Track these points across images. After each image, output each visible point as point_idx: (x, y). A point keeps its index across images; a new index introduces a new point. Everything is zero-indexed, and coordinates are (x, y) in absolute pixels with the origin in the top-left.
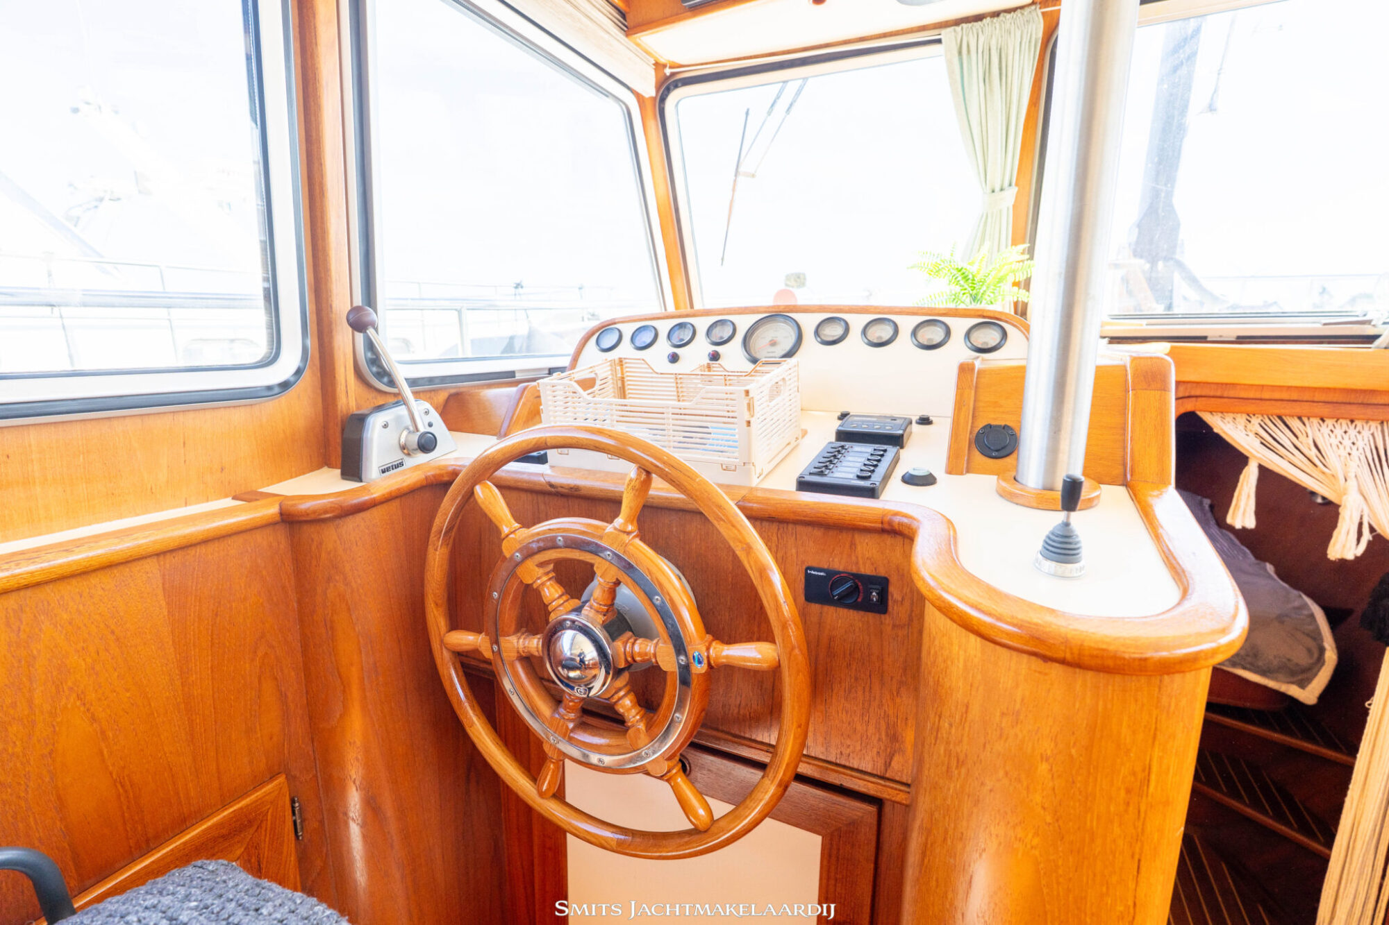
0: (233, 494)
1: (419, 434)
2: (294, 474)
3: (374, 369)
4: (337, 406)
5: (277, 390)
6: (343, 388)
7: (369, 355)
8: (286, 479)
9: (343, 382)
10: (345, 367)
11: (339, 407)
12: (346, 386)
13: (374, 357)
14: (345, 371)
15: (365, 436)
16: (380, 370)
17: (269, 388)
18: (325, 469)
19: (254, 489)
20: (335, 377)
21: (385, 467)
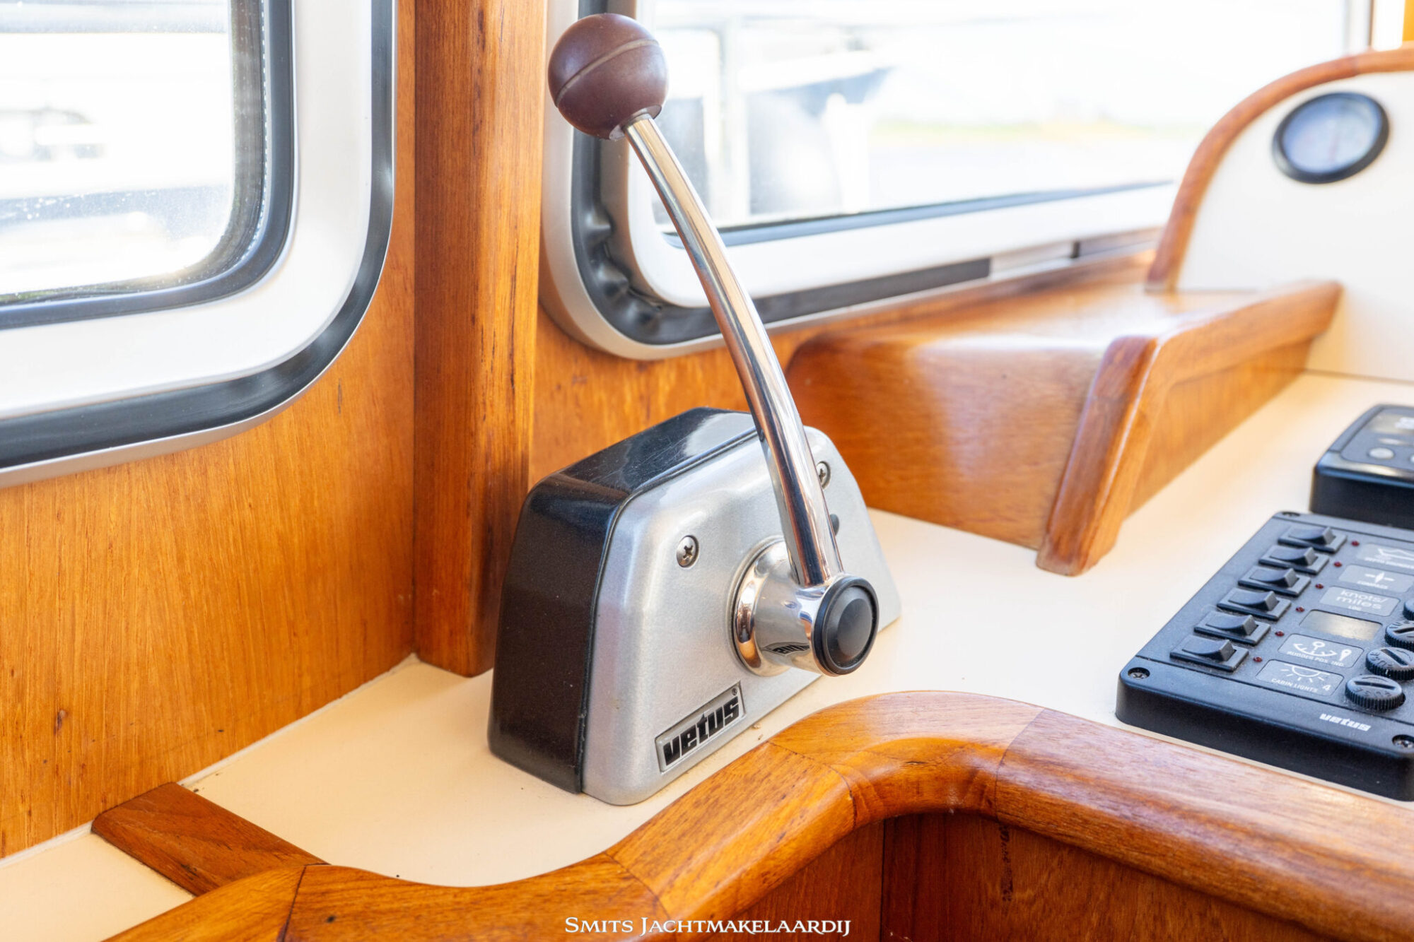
0: (96, 808)
1: (823, 589)
2: (307, 700)
3: (602, 275)
4: (473, 435)
5: (269, 389)
6: (500, 362)
7: (591, 222)
8: (281, 723)
9: (502, 340)
10: (514, 279)
11: (482, 439)
12: (511, 356)
13: (606, 226)
14: (513, 287)
15: (605, 597)
16: (619, 278)
17: (242, 385)
18: (412, 669)
19: (169, 775)
20: (474, 319)
21: (678, 733)
